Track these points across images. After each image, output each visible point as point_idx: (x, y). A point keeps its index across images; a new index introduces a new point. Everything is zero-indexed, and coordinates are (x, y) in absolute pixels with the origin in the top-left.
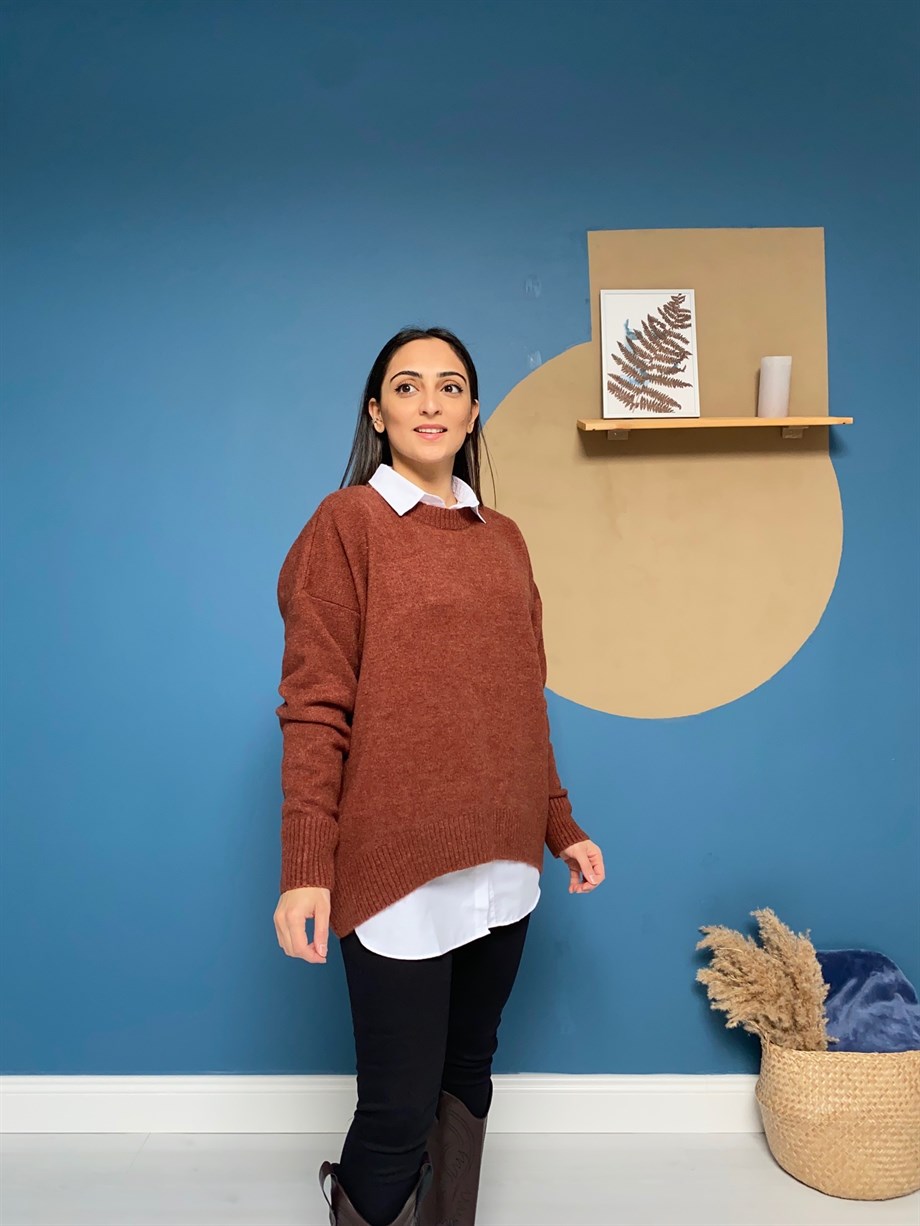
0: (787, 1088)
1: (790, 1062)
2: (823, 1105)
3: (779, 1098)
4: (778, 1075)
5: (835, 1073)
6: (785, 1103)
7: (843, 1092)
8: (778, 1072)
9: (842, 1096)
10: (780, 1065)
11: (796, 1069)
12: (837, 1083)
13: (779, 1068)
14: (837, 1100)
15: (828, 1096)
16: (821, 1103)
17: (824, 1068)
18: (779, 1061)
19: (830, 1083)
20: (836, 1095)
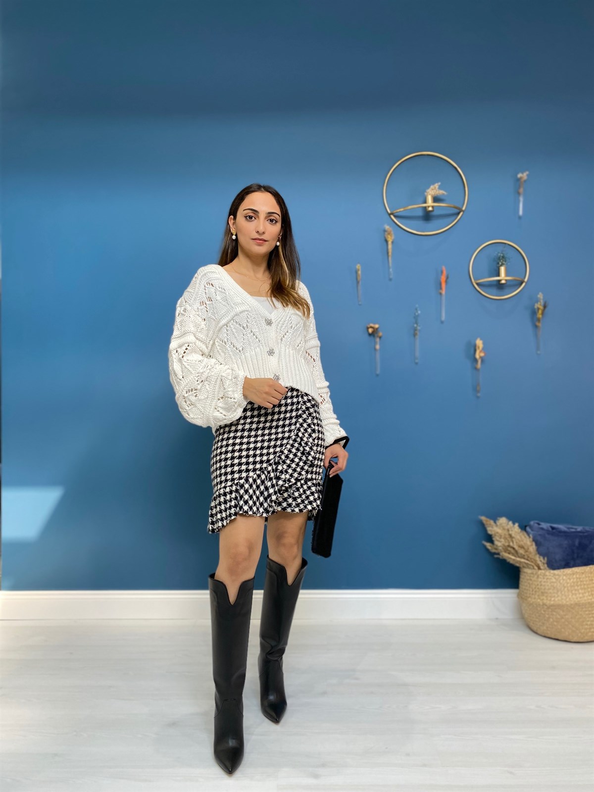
0: (551, 591)
1: (550, 577)
2: (570, 596)
3: (547, 597)
4: (544, 585)
5: (574, 579)
6: (549, 599)
7: (579, 588)
8: (543, 584)
9: (578, 590)
10: (545, 580)
11: (554, 580)
12: (576, 584)
13: (544, 582)
14: (577, 592)
15: (572, 591)
16: (569, 595)
17: (568, 577)
18: (544, 578)
19: (572, 584)
20: (576, 590)
